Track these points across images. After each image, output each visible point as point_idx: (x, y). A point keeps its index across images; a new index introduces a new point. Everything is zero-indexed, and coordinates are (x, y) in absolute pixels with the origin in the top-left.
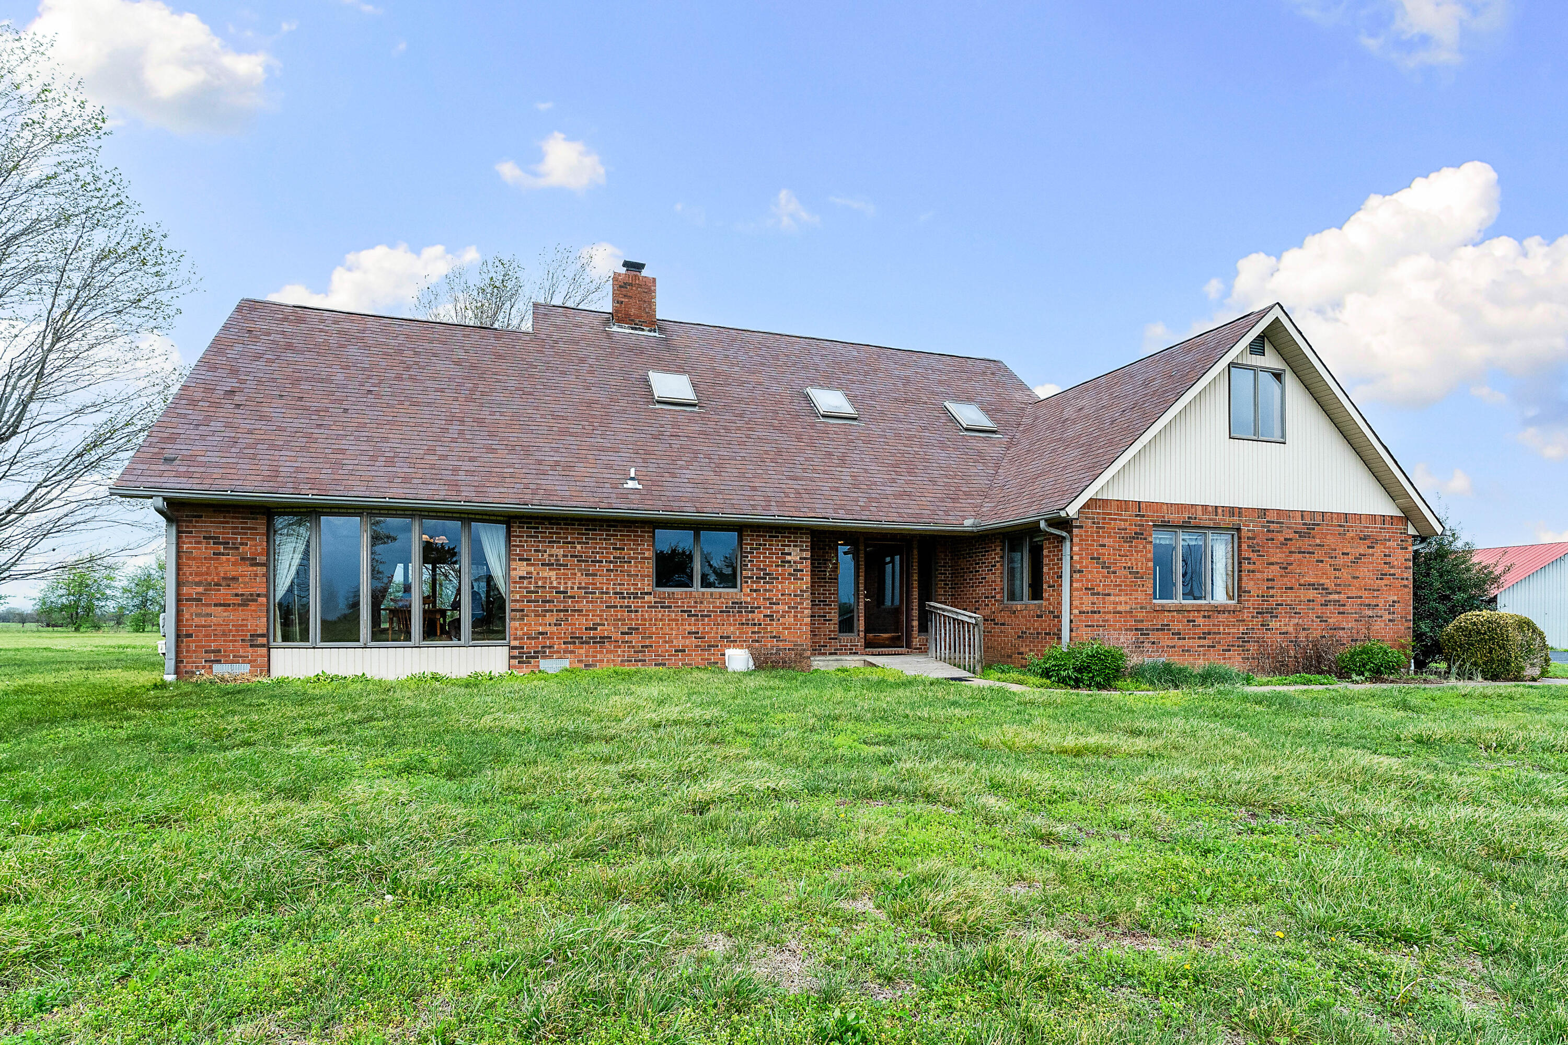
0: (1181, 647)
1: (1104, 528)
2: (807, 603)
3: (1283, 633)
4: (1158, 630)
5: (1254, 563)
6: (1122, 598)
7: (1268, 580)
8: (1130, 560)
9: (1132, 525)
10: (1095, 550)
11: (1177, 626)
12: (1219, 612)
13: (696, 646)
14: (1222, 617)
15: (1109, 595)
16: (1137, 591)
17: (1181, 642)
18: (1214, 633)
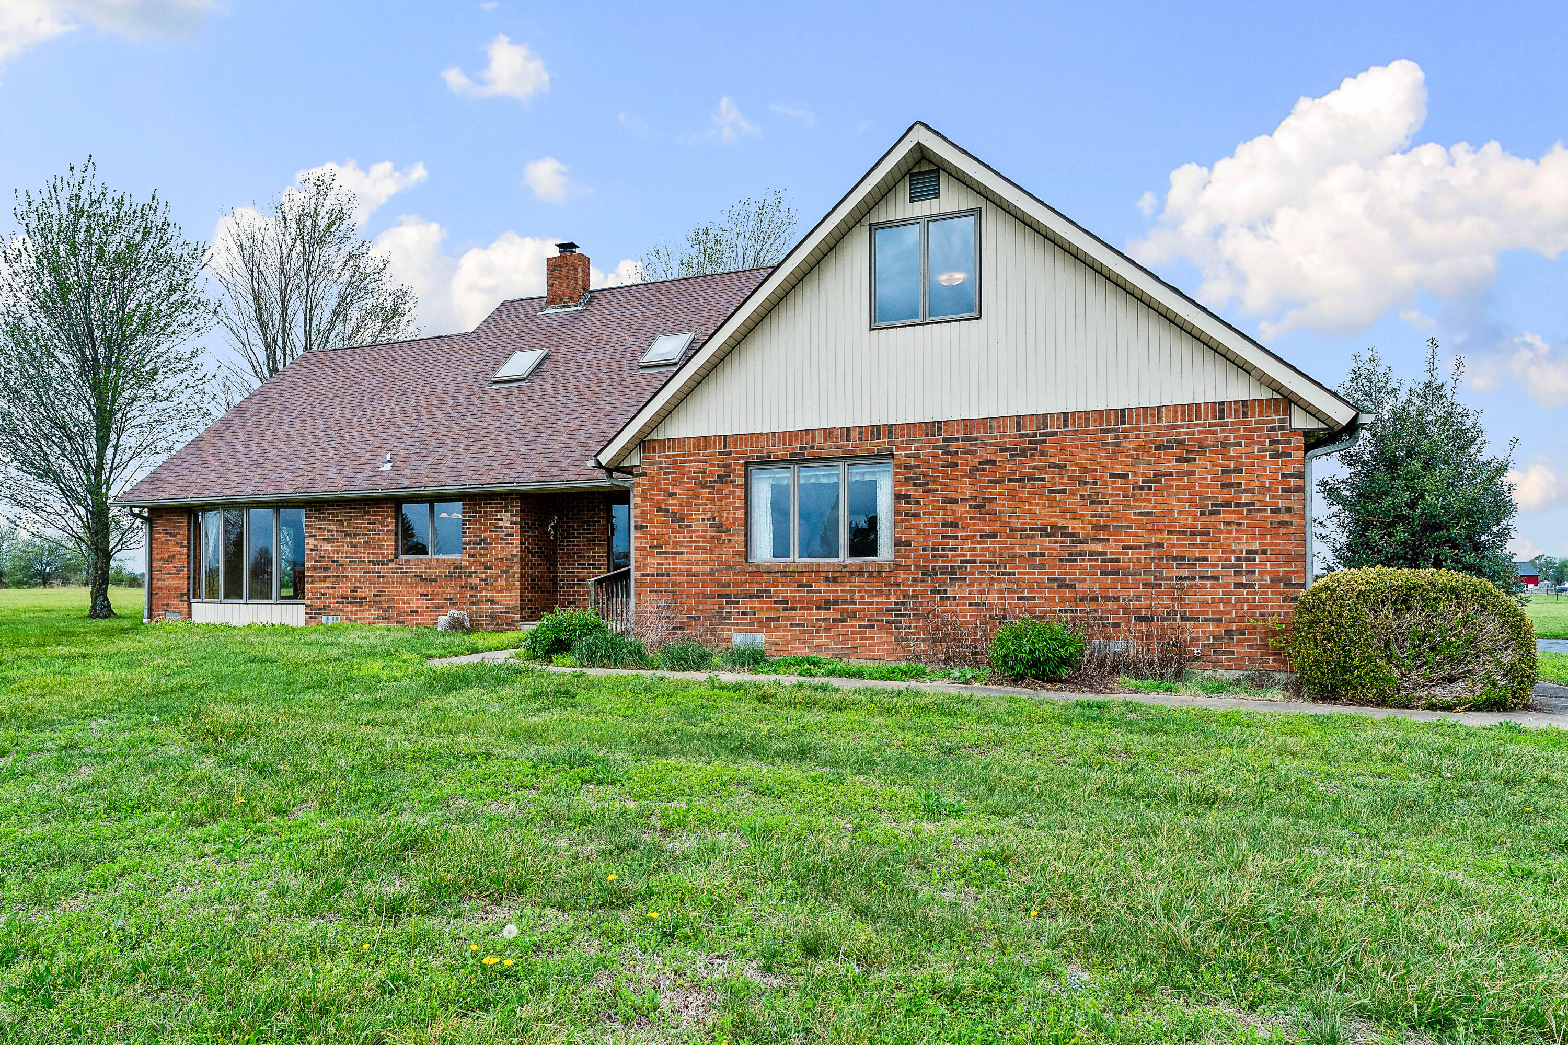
0: (788, 619)
1: (675, 473)
2: (517, 568)
3: (977, 604)
4: (751, 597)
5: (918, 502)
6: (700, 558)
7: (944, 525)
8: (711, 509)
9: (713, 466)
10: (663, 500)
11: (780, 592)
12: (852, 573)
13: (427, 608)
14: (856, 581)
15: (681, 553)
16: (721, 547)
17: (789, 614)
18: (844, 603)
